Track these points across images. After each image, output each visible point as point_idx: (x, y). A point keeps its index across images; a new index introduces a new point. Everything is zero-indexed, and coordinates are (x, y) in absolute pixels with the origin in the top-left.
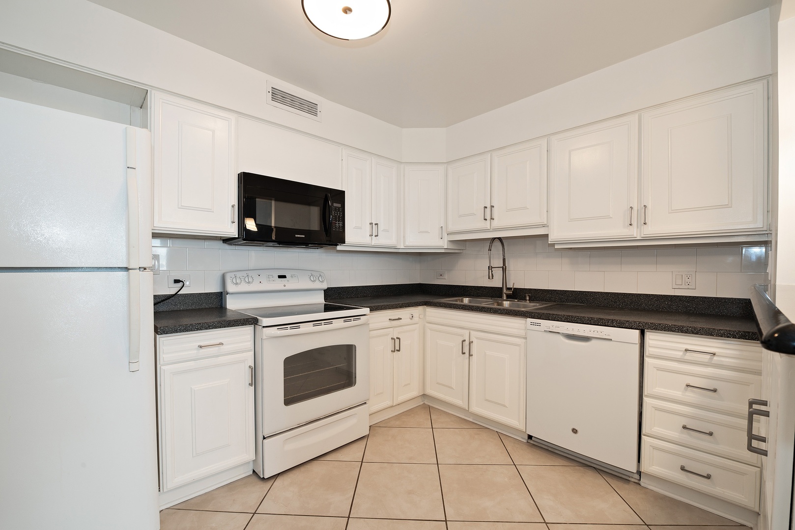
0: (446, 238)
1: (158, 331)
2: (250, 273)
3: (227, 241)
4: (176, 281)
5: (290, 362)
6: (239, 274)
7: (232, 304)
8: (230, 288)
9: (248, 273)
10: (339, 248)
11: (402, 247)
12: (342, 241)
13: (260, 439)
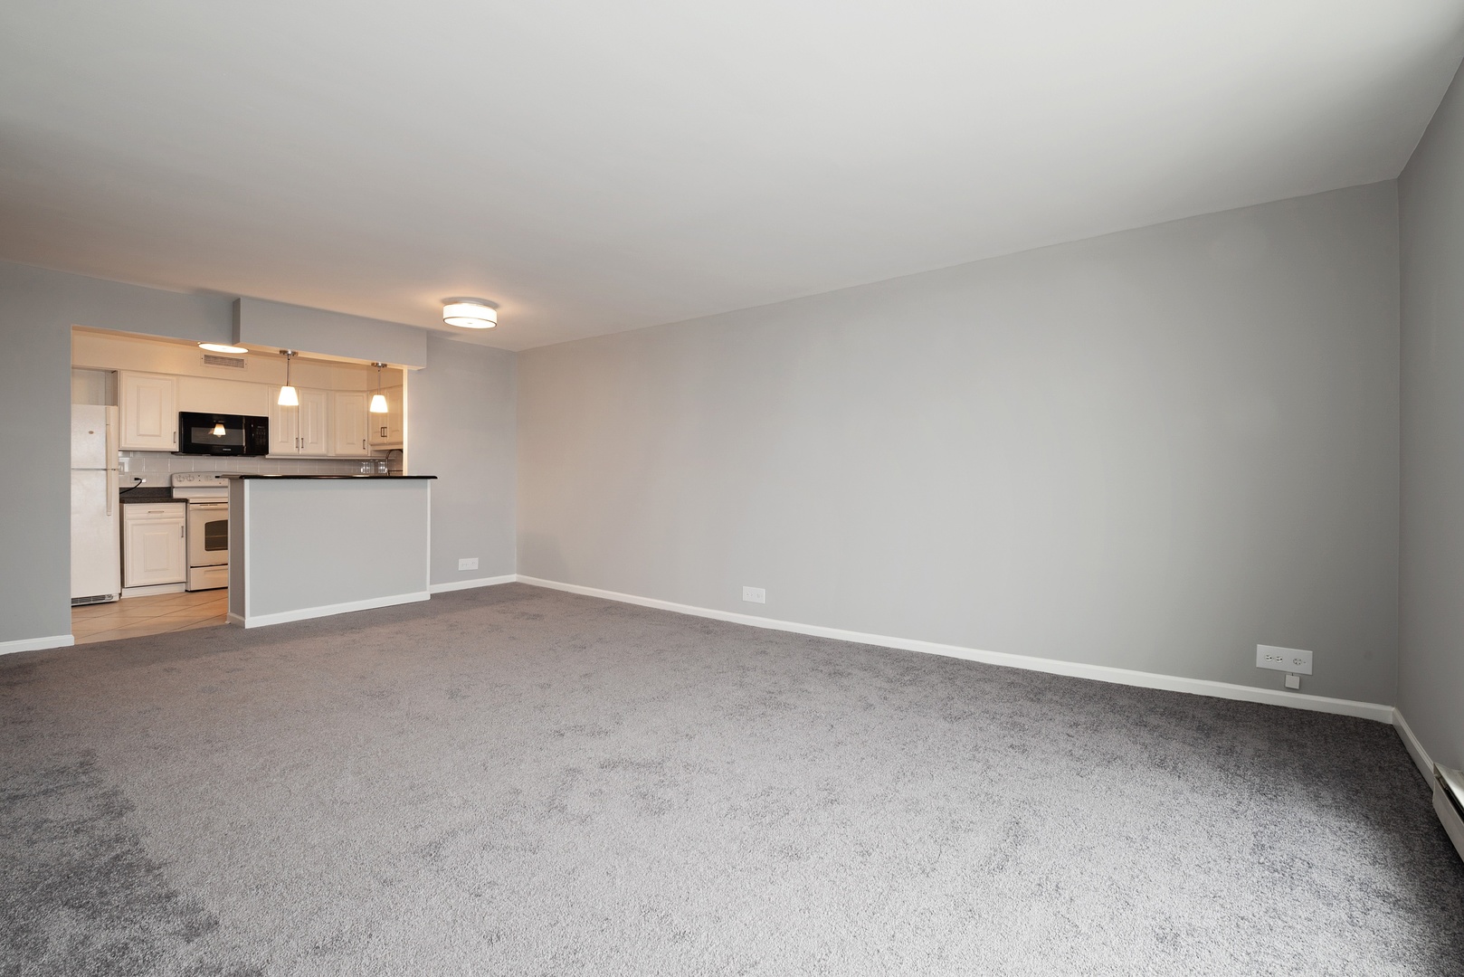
0: (370, 448)
1: (122, 501)
2: (192, 475)
3: (173, 453)
4: (136, 479)
5: (208, 525)
6: (182, 475)
7: (176, 494)
8: (176, 484)
9: (190, 475)
10: (267, 457)
11: (332, 454)
12: (266, 452)
13: (189, 567)
